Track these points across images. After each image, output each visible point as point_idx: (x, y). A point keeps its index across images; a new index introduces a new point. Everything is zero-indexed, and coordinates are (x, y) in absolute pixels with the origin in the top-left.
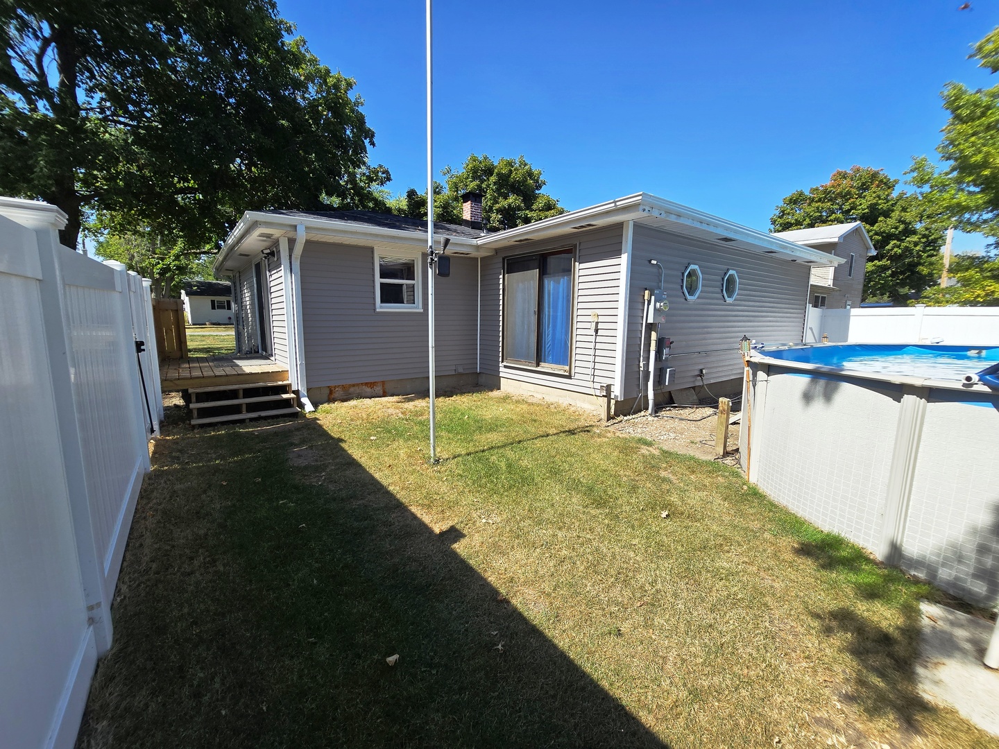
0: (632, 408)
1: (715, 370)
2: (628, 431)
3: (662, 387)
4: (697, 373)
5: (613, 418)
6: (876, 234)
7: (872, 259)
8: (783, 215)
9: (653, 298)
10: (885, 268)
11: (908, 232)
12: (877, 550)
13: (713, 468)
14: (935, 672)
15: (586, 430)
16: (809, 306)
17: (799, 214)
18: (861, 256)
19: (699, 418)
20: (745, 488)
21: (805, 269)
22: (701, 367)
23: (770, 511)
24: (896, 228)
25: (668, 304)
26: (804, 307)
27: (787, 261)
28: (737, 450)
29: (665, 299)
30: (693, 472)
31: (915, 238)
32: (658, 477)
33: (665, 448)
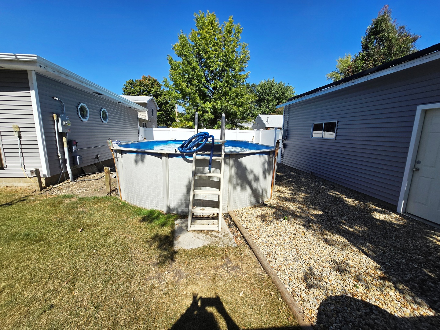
0: (58, 180)
1: (104, 155)
2: (56, 193)
3: (76, 166)
4: (95, 157)
5: (45, 188)
6: (159, 102)
7: (158, 111)
8: (127, 88)
9: (60, 119)
10: (162, 115)
11: (167, 103)
12: (164, 210)
13: (105, 199)
14: (178, 240)
15: (23, 200)
16: (139, 126)
17: (133, 89)
18: (155, 109)
19: (99, 178)
20: (120, 203)
21: (136, 112)
22: (97, 154)
23: (130, 209)
24: (164, 101)
25: (70, 122)
26: (137, 127)
27: (128, 108)
28: (117, 189)
29: (68, 120)
30: (96, 204)
31: (169, 105)
32: (77, 212)
33: (81, 196)
